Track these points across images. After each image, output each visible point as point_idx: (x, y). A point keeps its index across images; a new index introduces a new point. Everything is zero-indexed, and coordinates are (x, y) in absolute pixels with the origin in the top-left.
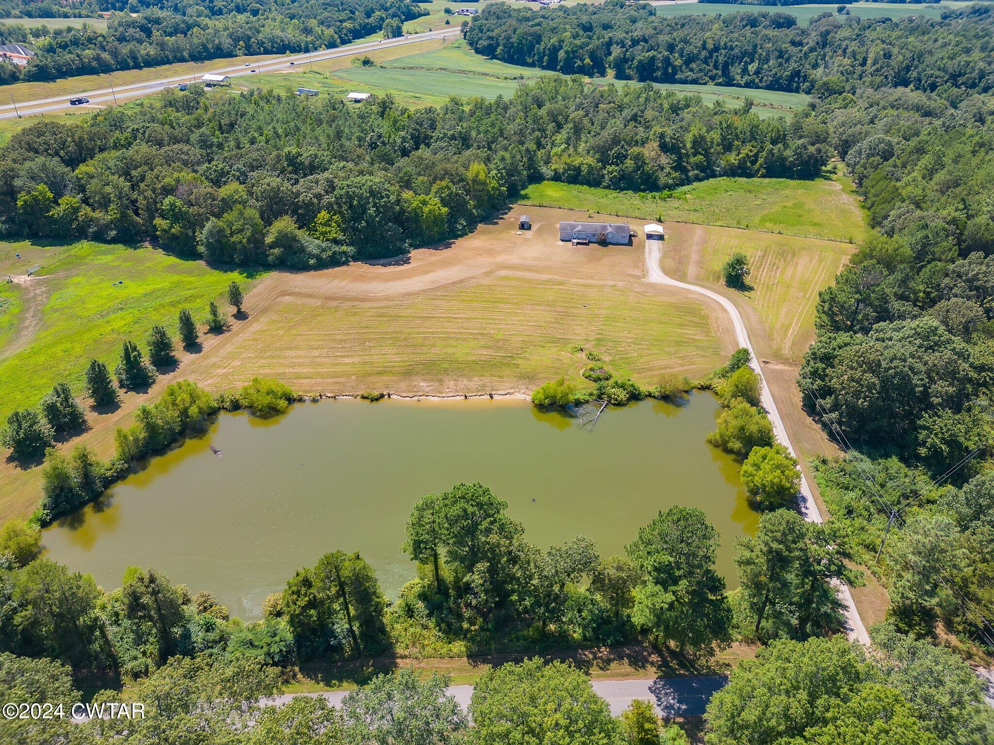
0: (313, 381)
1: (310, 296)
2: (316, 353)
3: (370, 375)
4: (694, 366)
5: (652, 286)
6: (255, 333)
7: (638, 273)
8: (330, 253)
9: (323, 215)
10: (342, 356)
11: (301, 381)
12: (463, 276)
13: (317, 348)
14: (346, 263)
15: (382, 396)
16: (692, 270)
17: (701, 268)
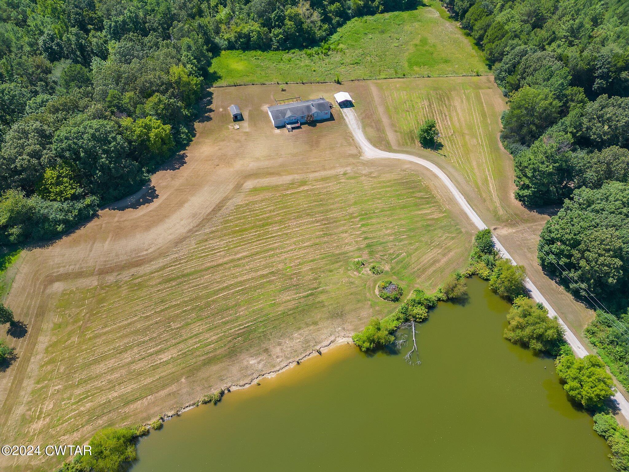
0: (145, 402)
1: (80, 275)
2: (127, 357)
3: (198, 369)
4: (452, 254)
5: (371, 163)
6: (47, 350)
7: (354, 151)
8: (76, 212)
9: (49, 173)
10: (157, 353)
11: (132, 407)
12: (217, 198)
13: (125, 350)
14: (95, 215)
15: (222, 393)
16: (391, 136)
17: (396, 131)
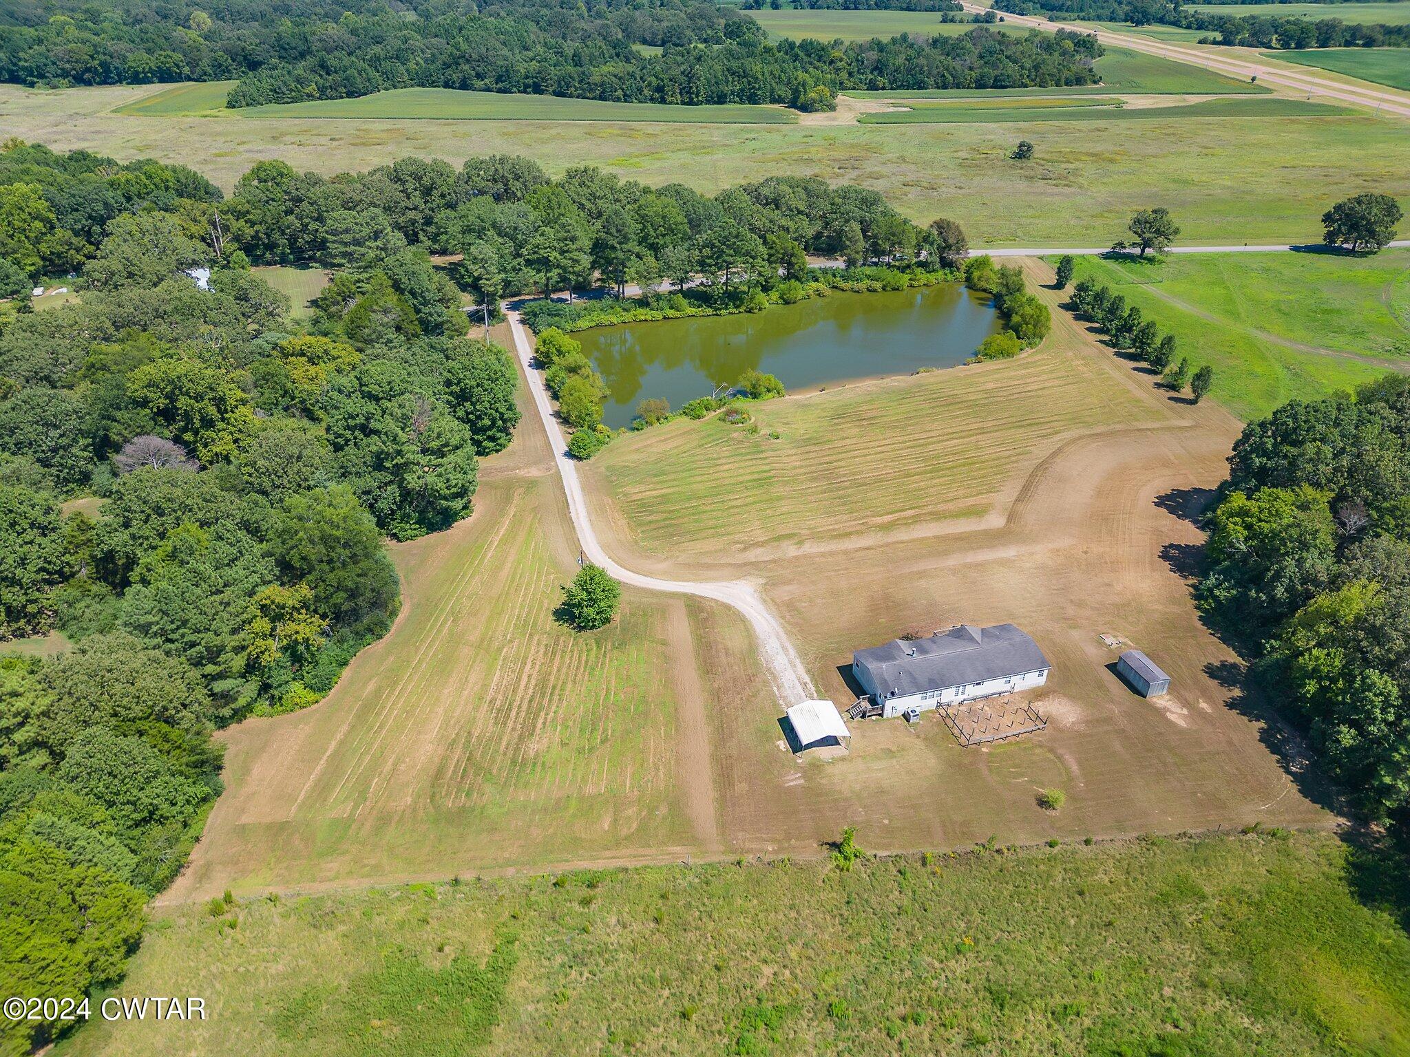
5: (743, 569)
7: (784, 593)
16: (680, 630)
17: (664, 643)
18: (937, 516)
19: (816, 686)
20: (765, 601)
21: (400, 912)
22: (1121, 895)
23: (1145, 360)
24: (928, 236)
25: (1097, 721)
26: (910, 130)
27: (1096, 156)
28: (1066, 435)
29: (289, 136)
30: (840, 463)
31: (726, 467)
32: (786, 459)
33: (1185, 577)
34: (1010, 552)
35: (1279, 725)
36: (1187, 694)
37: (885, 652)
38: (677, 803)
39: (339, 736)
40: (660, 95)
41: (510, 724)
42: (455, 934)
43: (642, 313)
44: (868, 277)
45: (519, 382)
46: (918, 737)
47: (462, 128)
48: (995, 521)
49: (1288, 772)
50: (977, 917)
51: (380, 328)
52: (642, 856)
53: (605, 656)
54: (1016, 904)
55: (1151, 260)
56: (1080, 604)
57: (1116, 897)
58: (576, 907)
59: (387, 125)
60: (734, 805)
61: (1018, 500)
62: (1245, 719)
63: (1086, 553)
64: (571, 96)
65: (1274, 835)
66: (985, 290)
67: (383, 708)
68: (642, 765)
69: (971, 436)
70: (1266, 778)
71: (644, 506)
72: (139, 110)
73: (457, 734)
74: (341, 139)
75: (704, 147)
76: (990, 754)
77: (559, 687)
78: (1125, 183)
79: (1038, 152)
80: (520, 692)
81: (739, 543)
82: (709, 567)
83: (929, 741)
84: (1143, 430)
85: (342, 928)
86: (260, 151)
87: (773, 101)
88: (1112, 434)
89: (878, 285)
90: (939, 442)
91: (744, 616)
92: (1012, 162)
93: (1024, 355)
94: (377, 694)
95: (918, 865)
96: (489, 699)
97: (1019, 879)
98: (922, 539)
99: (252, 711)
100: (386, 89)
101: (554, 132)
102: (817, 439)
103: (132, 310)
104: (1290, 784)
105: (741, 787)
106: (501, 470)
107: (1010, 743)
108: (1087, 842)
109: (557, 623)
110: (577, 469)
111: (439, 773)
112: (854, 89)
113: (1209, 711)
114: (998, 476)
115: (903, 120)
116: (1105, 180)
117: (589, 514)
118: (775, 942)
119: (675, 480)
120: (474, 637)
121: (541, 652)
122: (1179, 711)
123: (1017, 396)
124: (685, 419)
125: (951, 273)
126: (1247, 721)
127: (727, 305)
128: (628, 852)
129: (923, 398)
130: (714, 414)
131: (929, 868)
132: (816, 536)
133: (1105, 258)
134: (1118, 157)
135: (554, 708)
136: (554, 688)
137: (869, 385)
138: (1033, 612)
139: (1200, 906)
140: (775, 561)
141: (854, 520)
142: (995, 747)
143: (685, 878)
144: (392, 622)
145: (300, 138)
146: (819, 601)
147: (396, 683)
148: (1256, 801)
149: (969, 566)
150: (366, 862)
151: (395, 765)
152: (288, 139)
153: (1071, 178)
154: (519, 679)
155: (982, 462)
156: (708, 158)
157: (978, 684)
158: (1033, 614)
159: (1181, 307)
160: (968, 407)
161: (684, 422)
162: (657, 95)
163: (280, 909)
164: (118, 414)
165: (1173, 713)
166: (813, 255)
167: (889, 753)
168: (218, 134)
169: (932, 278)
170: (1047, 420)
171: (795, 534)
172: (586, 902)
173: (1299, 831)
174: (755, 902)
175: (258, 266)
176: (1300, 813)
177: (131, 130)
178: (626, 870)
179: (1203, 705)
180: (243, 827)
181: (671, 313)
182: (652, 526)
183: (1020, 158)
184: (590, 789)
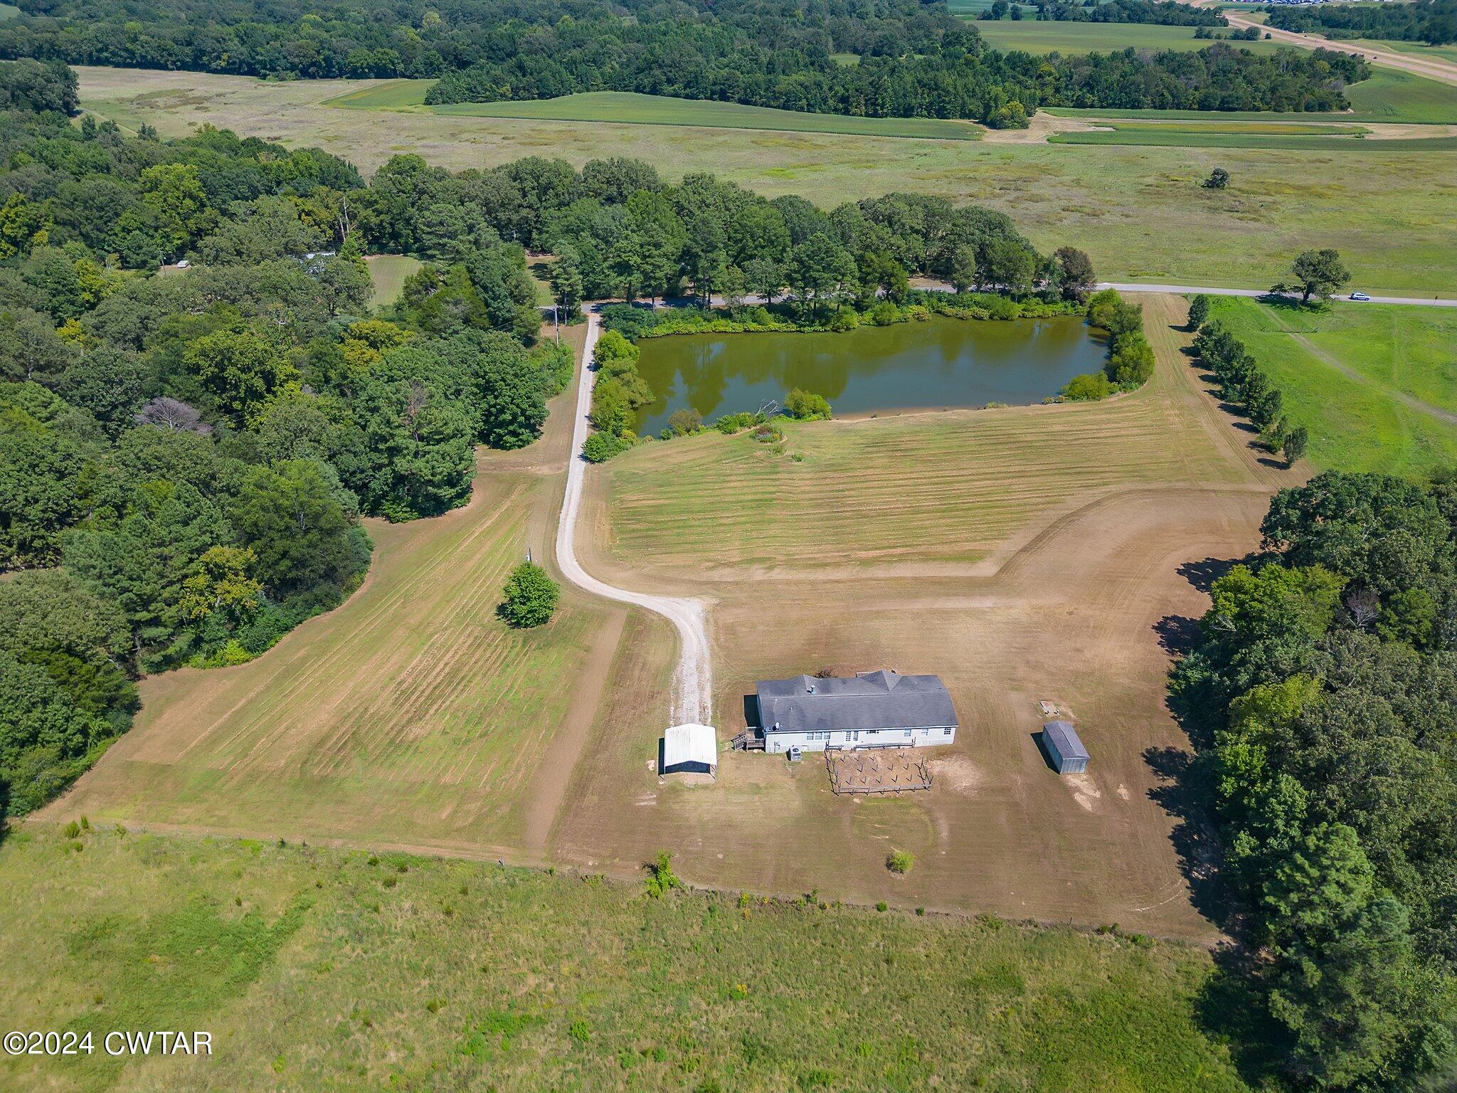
5: (698, 587)
7: (727, 614)
16: (610, 639)
17: (588, 650)
18: (927, 557)
19: (715, 712)
20: (707, 621)
21: (223, 863)
22: (932, 972)
23: (1249, 415)
24: (1049, 265)
25: (992, 790)
26: (1100, 151)
27: (1303, 190)
28: (1114, 488)
29: (466, 134)
30: (852, 493)
31: (732, 485)
32: (797, 483)
33: (1173, 653)
34: (986, 603)
35: (1202, 825)
36: (1109, 778)
37: (786, 686)
38: (521, 805)
39: (252, 695)
40: (844, 106)
41: (407, 706)
42: (261, 892)
43: (722, 324)
44: (976, 303)
45: (571, 383)
46: (793, 776)
47: (633, 131)
48: (987, 569)
49: (1187, 874)
50: (768, 967)
51: (448, 319)
52: (464, 849)
53: (525, 655)
54: (815, 962)
55: (1314, 307)
56: (1035, 666)
57: (926, 974)
58: (380, 887)
59: (562, 126)
60: (576, 815)
61: (1024, 550)
62: (1164, 811)
63: (1071, 613)
64: (755, 104)
65: (1134, 940)
66: (1104, 327)
67: (303, 674)
68: (506, 763)
69: (1006, 478)
70: (1157, 878)
71: (635, 515)
72: (344, 103)
73: (354, 709)
74: (513, 138)
75: (868, 161)
76: (861, 806)
77: (467, 678)
78: (1325, 220)
79: (1235, 181)
80: (430, 678)
81: (711, 561)
82: (669, 581)
83: (803, 783)
84: (1208, 490)
85: (167, 868)
86: (434, 147)
87: (963, 116)
88: (1169, 491)
89: (985, 314)
90: (968, 481)
91: (679, 633)
92: (1202, 191)
93: (1113, 398)
94: (303, 661)
95: (732, 906)
96: (399, 680)
97: (830, 936)
98: (900, 578)
99: (188, 662)
100: (579, 92)
101: (720, 139)
102: (840, 465)
103: (224, 285)
104: (1183, 891)
105: (591, 799)
106: (515, 465)
107: (888, 798)
108: (919, 912)
109: (496, 618)
110: (586, 471)
111: (321, 743)
112: (1059, 106)
113: (1126, 798)
114: (1015, 523)
115: (1099, 141)
116: (1302, 217)
117: (578, 515)
118: (553, 956)
119: (676, 492)
120: (413, 621)
121: (468, 644)
122: (1091, 793)
123: (1082, 441)
124: (717, 432)
125: (1073, 306)
126: (1164, 815)
127: (813, 322)
128: (452, 843)
129: (973, 434)
130: (748, 430)
131: (742, 910)
132: (791, 563)
133: (1261, 302)
134: (1330, 192)
135: (453, 697)
136: (463, 678)
137: (927, 416)
138: (980, 667)
139: (1014, 999)
140: (737, 583)
141: (838, 551)
142: (869, 800)
143: (494, 877)
144: (347, 597)
145: (475, 136)
146: (761, 628)
147: (324, 653)
148: (1134, 901)
149: (934, 612)
150: (217, 813)
151: (287, 729)
152: (464, 136)
153: (1263, 211)
154: (436, 665)
155: (1003, 507)
156: (868, 172)
157: (871, 732)
158: (977, 670)
159: (1326, 361)
160: (1018, 448)
161: (715, 436)
162: (841, 106)
163: (125, 841)
164: (172, 377)
165: (1083, 793)
166: (930, 277)
167: (756, 788)
168: (404, 129)
169: (1049, 310)
170: (1101, 469)
171: (769, 559)
172: (390, 883)
173: (1167, 941)
174: (551, 912)
175: (382, 254)
176: (1181, 924)
177: (330, 121)
178: (440, 860)
179: (1123, 791)
180: (132, 763)
181: (753, 326)
182: (634, 535)
183: (1212, 187)
184: (447, 779)
